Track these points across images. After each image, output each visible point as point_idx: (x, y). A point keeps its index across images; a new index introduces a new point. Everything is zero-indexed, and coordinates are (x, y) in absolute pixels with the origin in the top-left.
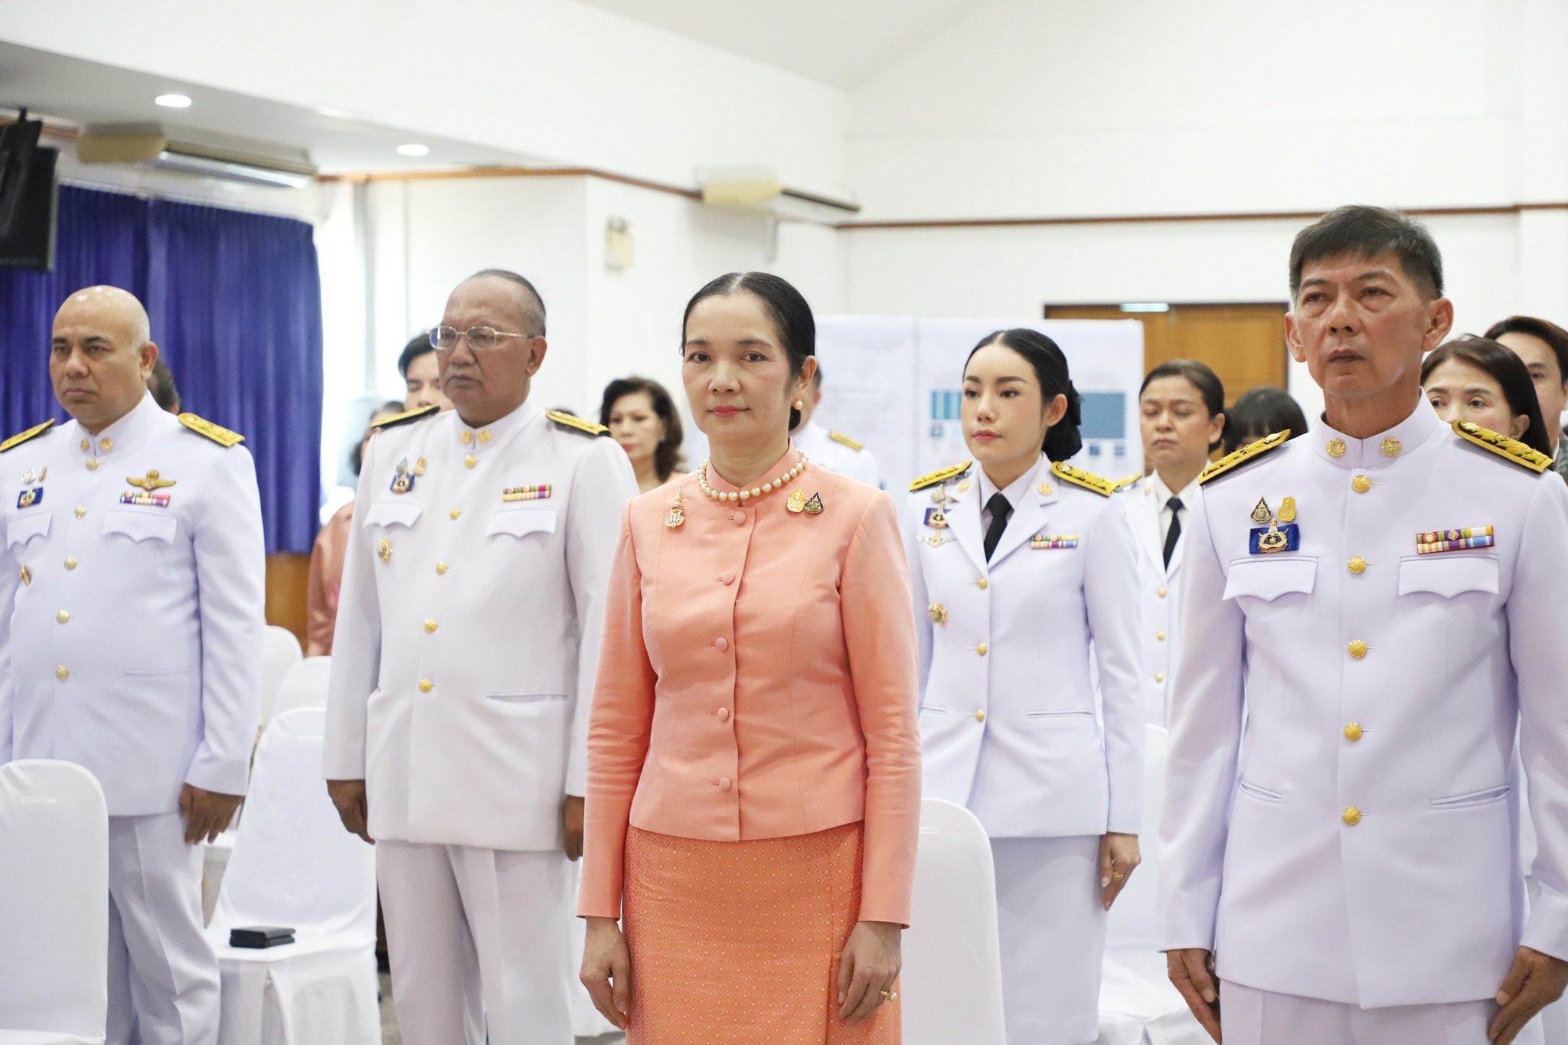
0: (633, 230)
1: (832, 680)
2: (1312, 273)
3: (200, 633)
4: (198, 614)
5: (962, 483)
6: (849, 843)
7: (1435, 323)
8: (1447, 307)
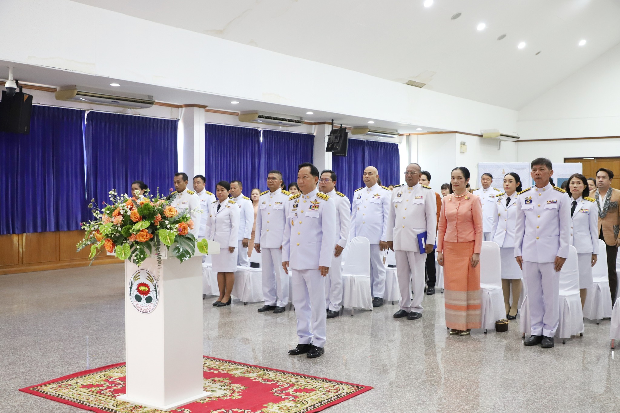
0: (466, 144)
1: (470, 221)
2: (534, 167)
3: (383, 218)
4: (383, 215)
5: (504, 196)
6: (472, 243)
7: (551, 173)
8: (553, 171)
